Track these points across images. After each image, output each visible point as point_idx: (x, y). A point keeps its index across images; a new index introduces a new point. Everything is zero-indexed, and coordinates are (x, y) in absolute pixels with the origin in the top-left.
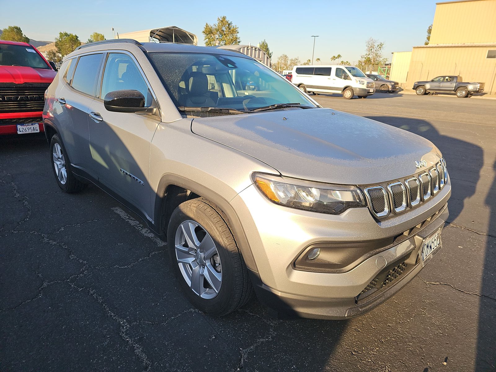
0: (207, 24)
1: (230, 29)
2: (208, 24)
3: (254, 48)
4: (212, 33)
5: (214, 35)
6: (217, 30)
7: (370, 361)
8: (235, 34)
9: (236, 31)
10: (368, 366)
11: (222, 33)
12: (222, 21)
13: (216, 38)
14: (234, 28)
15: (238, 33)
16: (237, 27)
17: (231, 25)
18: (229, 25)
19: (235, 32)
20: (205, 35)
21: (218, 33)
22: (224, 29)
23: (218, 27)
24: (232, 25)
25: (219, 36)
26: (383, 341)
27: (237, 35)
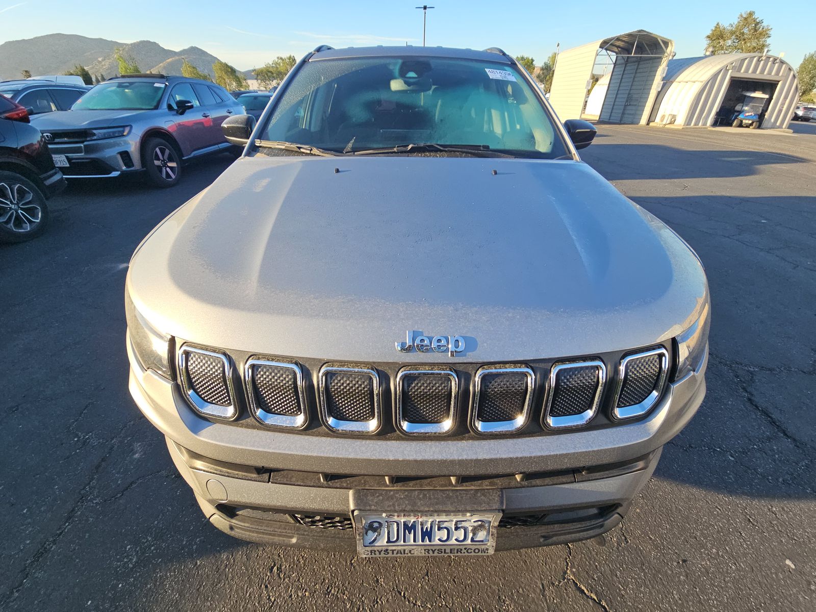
0: (718, 24)
1: (756, 30)
2: (720, 24)
3: (771, 59)
4: (722, 37)
5: (724, 40)
6: (732, 33)
7: (273, 599)
8: (763, 40)
9: (767, 34)
10: (259, 603)
11: (740, 37)
12: (746, 19)
13: (728, 45)
14: (764, 29)
15: (769, 37)
16: (770, 28)
17: (760, 25)
18: (757, 24)
19: (765, 35)
20: (709, 41)
21: (733, 37)
22: (746, 31)
23: (737, 28)
24: (763, 24)
25: (734, 42)
26: (333, 592)
27: (765, 41)
